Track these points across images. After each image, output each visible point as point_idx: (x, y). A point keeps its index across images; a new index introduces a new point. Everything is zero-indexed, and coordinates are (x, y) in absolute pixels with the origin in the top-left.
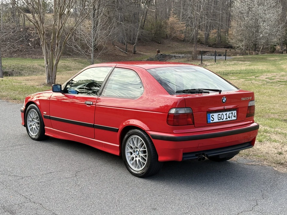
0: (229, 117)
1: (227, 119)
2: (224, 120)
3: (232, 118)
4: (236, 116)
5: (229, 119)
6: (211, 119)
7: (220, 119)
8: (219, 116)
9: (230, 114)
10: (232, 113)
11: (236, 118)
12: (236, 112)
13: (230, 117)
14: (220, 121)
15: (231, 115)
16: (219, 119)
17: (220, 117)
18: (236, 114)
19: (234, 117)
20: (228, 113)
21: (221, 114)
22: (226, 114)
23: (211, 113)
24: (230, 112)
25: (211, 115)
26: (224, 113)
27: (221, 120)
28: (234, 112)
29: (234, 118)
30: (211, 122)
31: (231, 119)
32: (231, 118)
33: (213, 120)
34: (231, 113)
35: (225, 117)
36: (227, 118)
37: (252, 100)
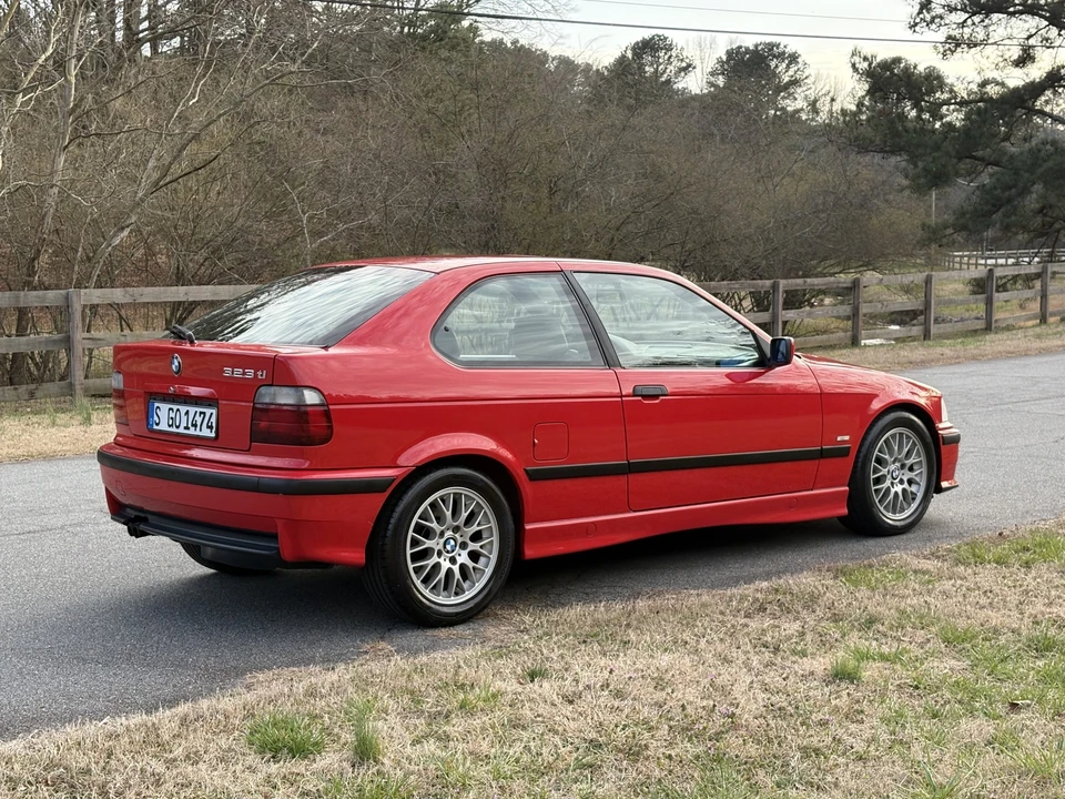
0: (193, 425)
1: (187, 428)
2: (181, 430)
3: (201, 430)
4: (214, 425)
5: (192, 431)
6: (155, 418)
7: (172, 425)
8: (172, 415)
9: (198, 414)
10: (204, 413)
11: (213, 435)
12: (214, 411)
13: (195, 425)
14: (171, 429)
15: (199, 420)
16: (171, 422)
17: (172, 418)
18: (214, 420)
19: (208, 427)
20: (192, 410)
21: (175, 407)
22: (187, 413)
23: (155, 399)
24: (199, 410)
25: (156, 405)
26: (183, 409)
27: (174, 430)
28: (208, 411)
29: (206, 433)
30: (155, 427)
31: (198, 433)
32: (198, 428)
33: (157, 421)
34: (201, 413)
35: (184, 424)
36: (190, 425)
37: (272, 385)
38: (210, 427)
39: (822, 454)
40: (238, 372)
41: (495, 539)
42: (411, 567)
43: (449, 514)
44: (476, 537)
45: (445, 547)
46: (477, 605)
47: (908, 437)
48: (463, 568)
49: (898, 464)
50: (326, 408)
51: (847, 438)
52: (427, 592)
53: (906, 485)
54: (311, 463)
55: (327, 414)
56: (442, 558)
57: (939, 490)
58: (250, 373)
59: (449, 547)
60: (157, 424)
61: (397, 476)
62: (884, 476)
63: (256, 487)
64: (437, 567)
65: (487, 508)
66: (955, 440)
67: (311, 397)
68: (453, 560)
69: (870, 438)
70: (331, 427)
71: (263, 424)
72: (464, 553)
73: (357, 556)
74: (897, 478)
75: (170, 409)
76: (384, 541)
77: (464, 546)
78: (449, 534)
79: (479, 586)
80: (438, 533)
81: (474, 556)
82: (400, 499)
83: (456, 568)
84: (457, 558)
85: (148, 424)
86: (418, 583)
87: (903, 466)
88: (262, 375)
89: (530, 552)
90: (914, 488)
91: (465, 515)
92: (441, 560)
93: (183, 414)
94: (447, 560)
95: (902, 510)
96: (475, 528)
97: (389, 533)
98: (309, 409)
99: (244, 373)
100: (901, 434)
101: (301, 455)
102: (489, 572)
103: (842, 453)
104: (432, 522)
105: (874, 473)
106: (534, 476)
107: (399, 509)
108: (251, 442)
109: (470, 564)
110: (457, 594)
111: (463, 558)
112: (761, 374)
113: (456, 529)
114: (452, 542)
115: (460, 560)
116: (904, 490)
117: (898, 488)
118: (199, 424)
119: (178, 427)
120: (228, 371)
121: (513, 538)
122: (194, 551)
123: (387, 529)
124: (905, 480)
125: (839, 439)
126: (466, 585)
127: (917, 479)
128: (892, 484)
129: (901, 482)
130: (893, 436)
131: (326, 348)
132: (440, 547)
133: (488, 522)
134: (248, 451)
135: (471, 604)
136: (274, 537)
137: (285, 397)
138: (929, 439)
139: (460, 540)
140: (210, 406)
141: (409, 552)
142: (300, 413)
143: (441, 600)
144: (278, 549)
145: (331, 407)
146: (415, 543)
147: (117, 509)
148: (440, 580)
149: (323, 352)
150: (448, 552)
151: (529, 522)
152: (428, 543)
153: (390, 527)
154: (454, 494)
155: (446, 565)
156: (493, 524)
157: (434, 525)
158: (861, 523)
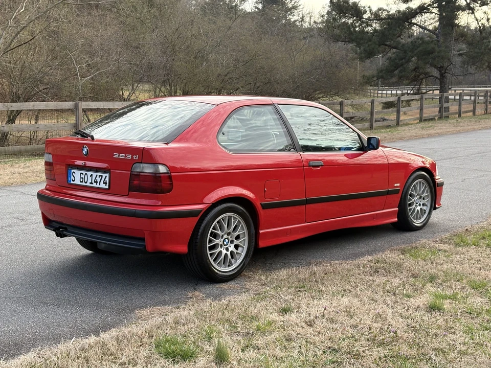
0: (95, 182)
1: (91, 183)
2: (88, 184)
3: (100, 185)
4: (107, 182)
5: (94, 185)
6: (72, 177)
7: (83, 181)
8: (82, 176)
9: (98, 176)
10: (102, 176)
11: (107, 187)
12: (108, 175)
13: (97, 182)
14: (82, 184)
15: (98, 179)
16: (81, 180)
17: (82, 178)
18: (107, 179)
19: (104, 183)
20: (94, 174)
21: (84, 173)
22: (91, 175)
23: (72, 168)
24: (99, 174)
25: (72, 171)
26: (89, 173)
27: (84, 184)
28: (104, 175)
29: (103, 186)
30: (72, 182)
31: (98, 186)
32: (98, 183)
33: (73, 179)
34: (100, 176)
35: (90, 181)
36: (93, 182)
37: (141, 163)
38: (105, 183)
39: (388, 193)
40: (122, 156)
41: (246, 238)
42: (209, 253)
43: (226, 226)
44: (238, 238)
45: (224, 243)
46: (238, 271)
47: (423, 184)
48: (232, 253)
49: (418, 197)
50: (170, 175)
51: (398, 185)
52: (215, 266)
53: (422, 207)
54: (162, 203)
55: (170, 178)
56: (222, 248)
57: (435, 208)
58: (129, 157)
59: (225, 243)
60: (73, 181)
61: (203, 208)
62: (413, 202)
63: (134, 215)
64: (220, 252)
65: (243, 223)
66: (442, 184)
67: (162, 169)
68: (227, 249)
69: (408, 184)
70: (172, 184)
71: (136, 182)
72: (232, 246)
73: (183, 249)
74: (418, 204)
75: (81, 173)
76: (197, 240)
77: (232, 242)
78: (225, 236)
79: (239, 262)
80: (221, 236)
81: (237, 247)
82: (204, 220)
83: (229, 253)
84: (229, 248)
85: (68, 180)
86: (212, 261)
87: (420, 198)
88: (136, 157)
89: (262, 244)
90: (425, 208)
91: (233, 227)
92: (222, 249)
93: (89, 176)
94: (225, 249)
95: (420, 218)
96: (237, 233)
97: (199, 237)
98: (161, 175)
99: (126, 156)
100: (420, 182)
101: (157, 199)
102: (243, 254)
103: (397, 192)
104: (218, 231)
105: (409, 201)
106: (265, 207)
107: (203, 225)
108: (129, 191)
109: (235, 251)
110: (229, 266)
111: (232, 248)
112: (362, 154)
113: (229, 234)
114: (227, 240)
115: (230, 249)
116: (421, 209)
117: (418, 208)
118: (98, 181)
119: (86, 183)
120: (116, 155)
121: (254, 237)
122: (84, 243)
123: (198, 235)
124: (422, 204)
125: (395, 185)
126: (233, 261)
127: (426, 203)
128: (416, 206)
129: (420, 205)
130: (417, 183)
131: (167, 144)
132: (222, 243)
133: (242, 231)
134: (127, 196)
135: (236, 271)
136: (143, 240)
137: (148, 169)
138: (432, 185)
139: (230, 239)
140: (105, 172)
141: (208, 246)
142: (156, 177)
143: (222, 269)
144: (145, 246)
145: (172, 174)
146: (210, 241)
147: (48, 223)
148: (222, 259)
149: (166, 146)
150: (225, 245)
151: (261, 230)
152: (217, 241)
153: (199, 234)
154: (228, 216)
155: (224, 252)
156: (246, 231)
157: (219, 232)
158: (403, 225)
